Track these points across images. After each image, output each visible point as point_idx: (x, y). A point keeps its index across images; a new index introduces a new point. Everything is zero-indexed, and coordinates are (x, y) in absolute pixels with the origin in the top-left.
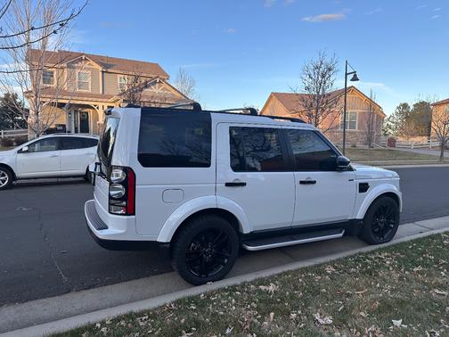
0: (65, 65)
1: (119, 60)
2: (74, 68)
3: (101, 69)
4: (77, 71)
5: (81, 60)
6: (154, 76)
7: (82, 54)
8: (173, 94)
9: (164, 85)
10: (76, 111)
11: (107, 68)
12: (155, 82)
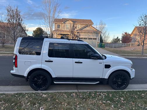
0: (63, 23)
1: (78, 20)
2: (65, 23)
3: (72, 23)
4: (66, 24)
5: (67, 21)
6: (87, 24)
7: (68, 19)
8: (93, 30)
9: (91, 27)
10: (65, 36)
11: (75, 22)
12: (88, 26)
